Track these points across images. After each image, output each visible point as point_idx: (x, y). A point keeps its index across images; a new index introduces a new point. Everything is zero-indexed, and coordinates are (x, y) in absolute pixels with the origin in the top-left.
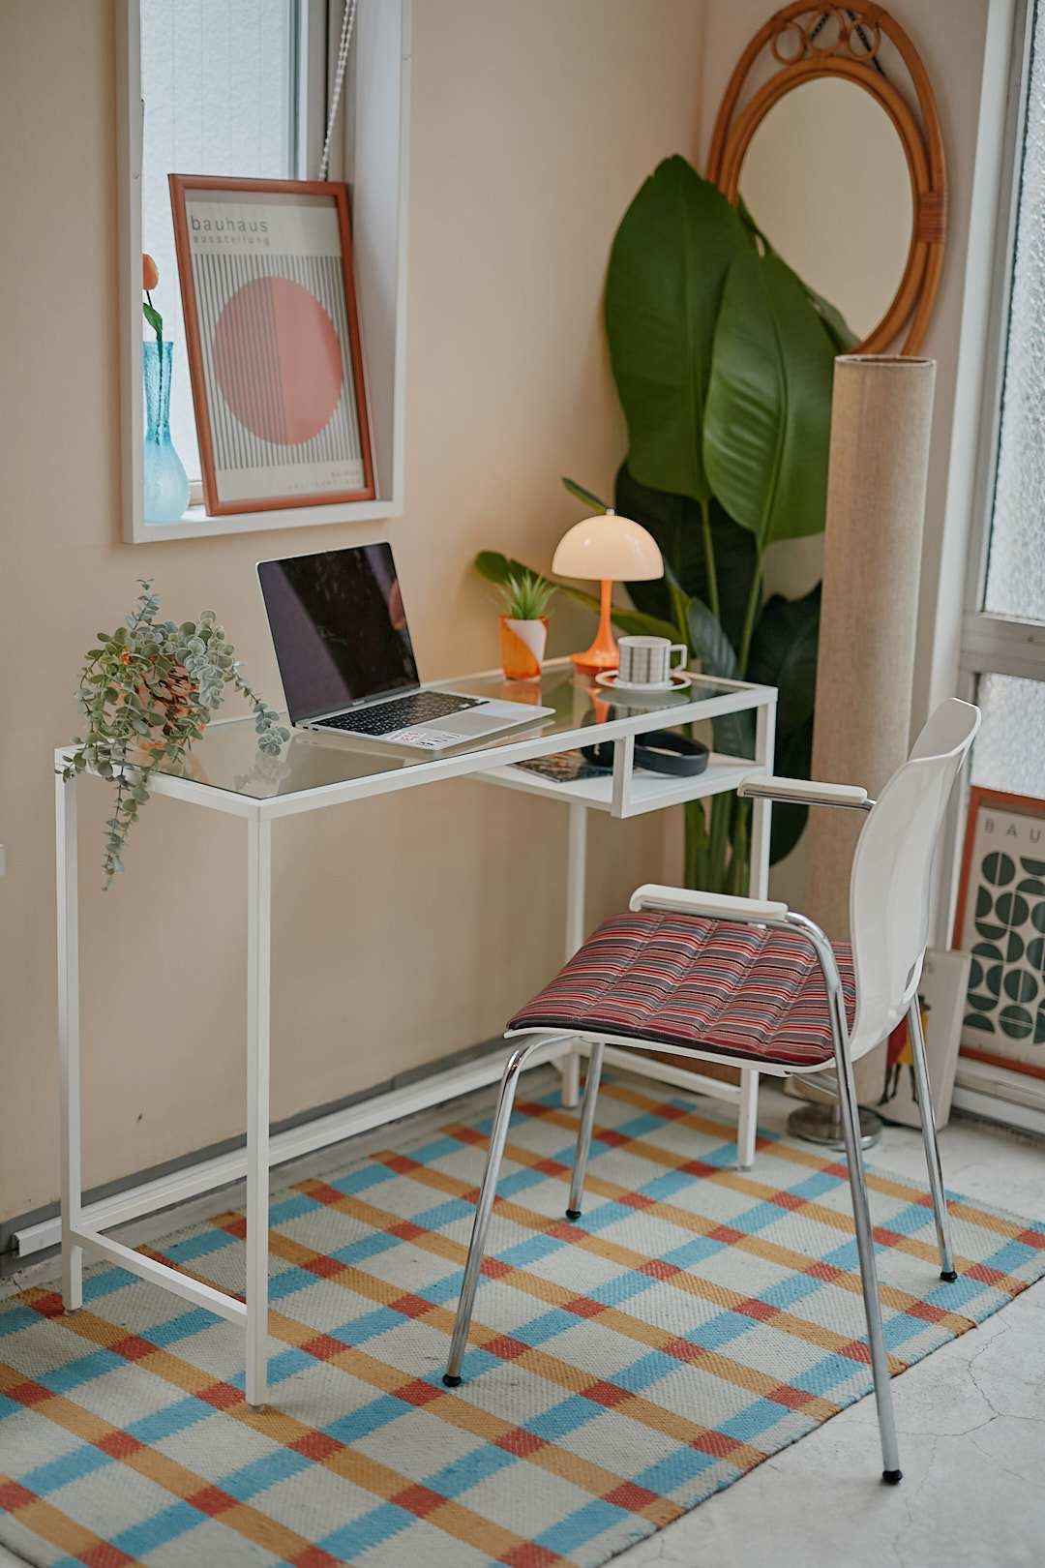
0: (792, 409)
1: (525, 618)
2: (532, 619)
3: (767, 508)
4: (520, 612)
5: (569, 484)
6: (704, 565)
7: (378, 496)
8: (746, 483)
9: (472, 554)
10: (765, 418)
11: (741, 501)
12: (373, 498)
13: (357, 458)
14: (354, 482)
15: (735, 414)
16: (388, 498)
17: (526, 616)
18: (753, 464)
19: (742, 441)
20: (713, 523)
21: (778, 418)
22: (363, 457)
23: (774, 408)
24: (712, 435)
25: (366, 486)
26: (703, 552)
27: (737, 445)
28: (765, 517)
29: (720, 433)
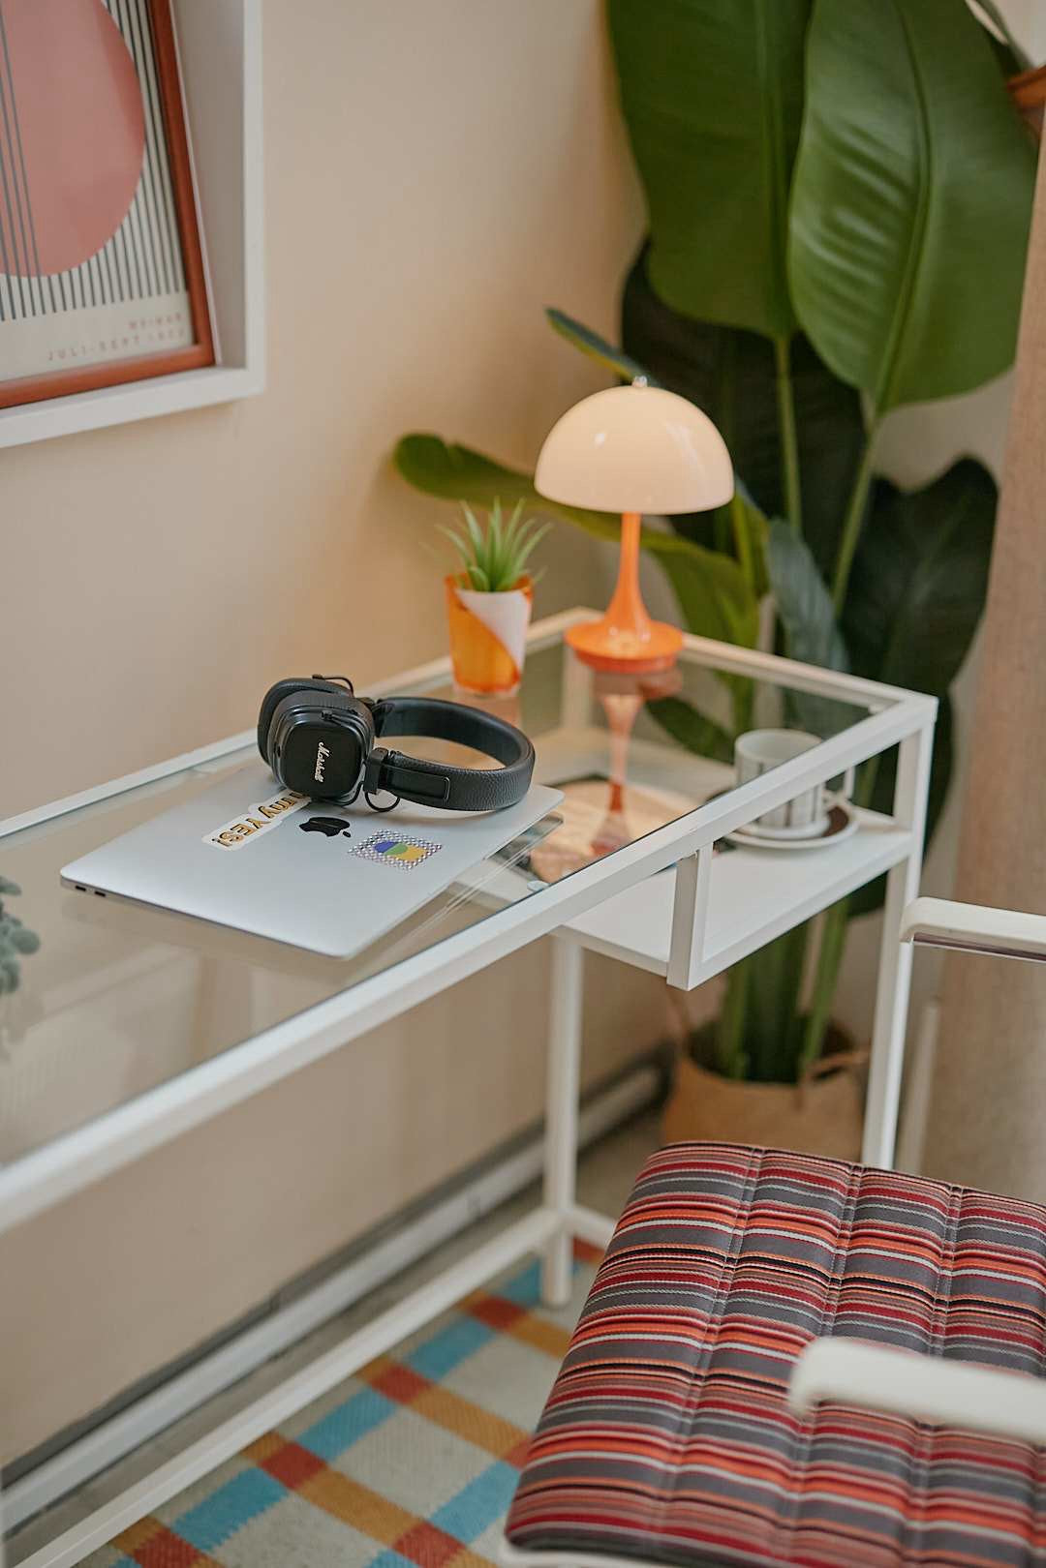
0: (939, 178)
1: (493, 589)
2: (505, 590)
3: (889, 349)
4: (481, 576)
5: (557, 317)
6: (775, 441)
7: (219, 358)
8: (855, 308)
9: (387, 442)
10: (891, 194)
11: (845, 338)
12: (209, 362)
13: (177, 290)
14: (175, 337)
15: (844, 190)
16: (237, 362)
17: (494, 585)
18: (869, 277)
19: (852, 236)
20: (795, 370)
21: (915, 195)
22: (188, 286)
23: (906, 175)
24: (804, 228)
25: (196, 340)
26: (775, 418)
27: (843, 244)
28: (885, 364)
29: (817, 225)
